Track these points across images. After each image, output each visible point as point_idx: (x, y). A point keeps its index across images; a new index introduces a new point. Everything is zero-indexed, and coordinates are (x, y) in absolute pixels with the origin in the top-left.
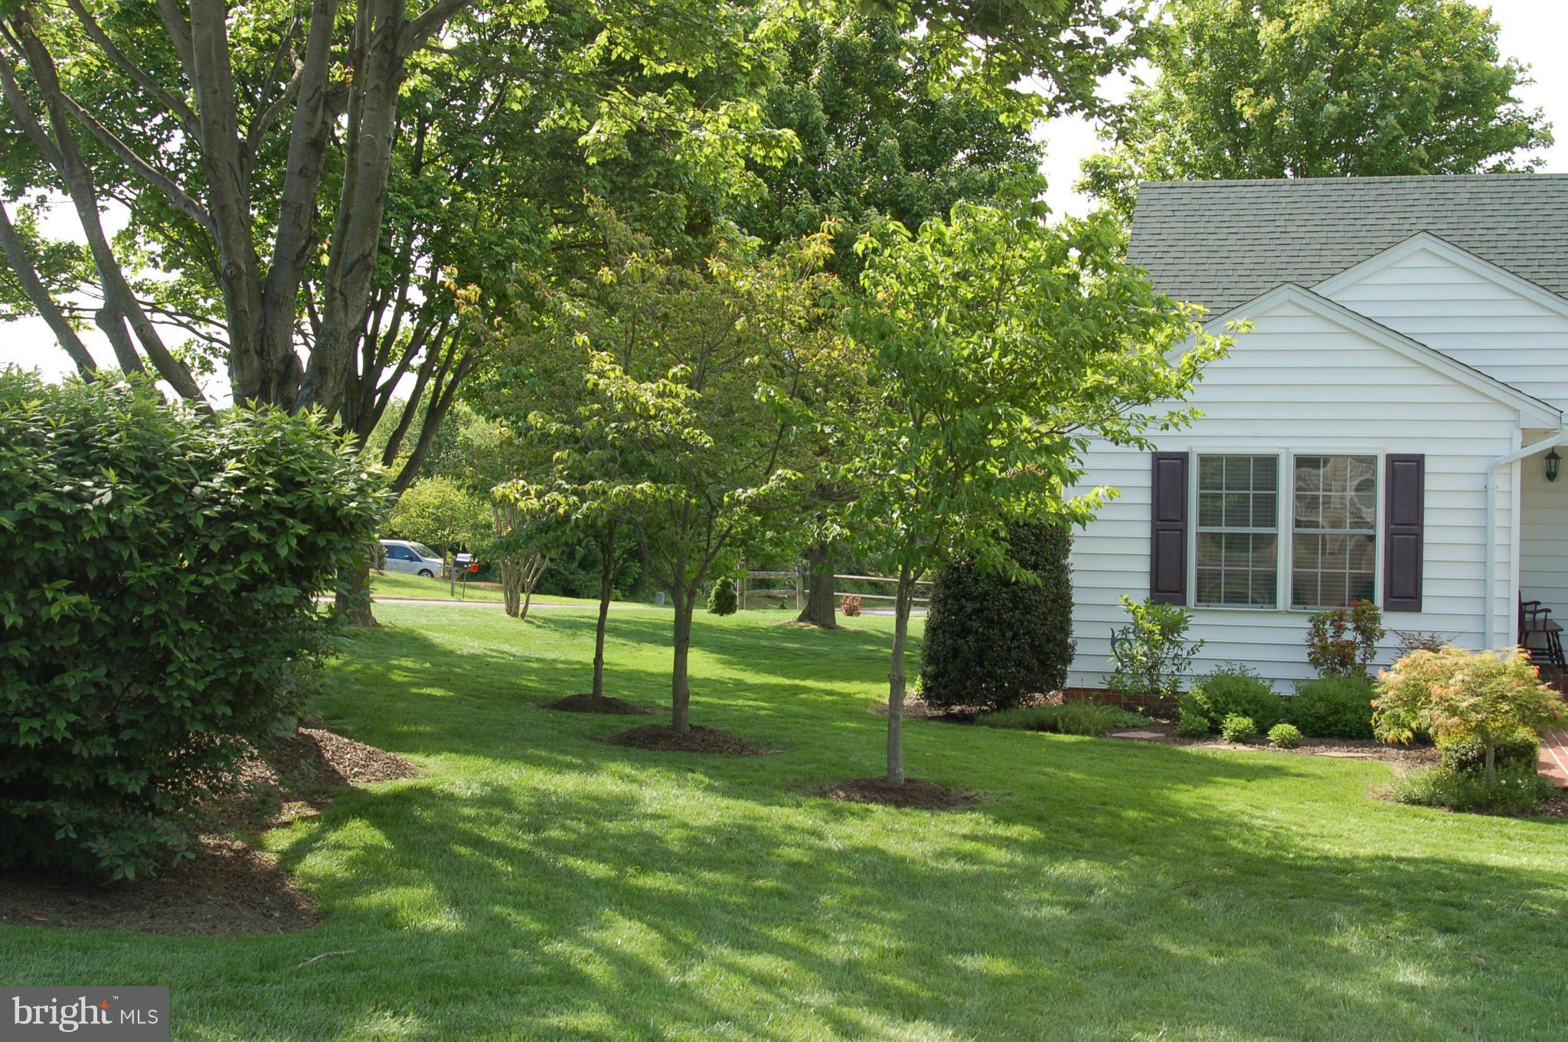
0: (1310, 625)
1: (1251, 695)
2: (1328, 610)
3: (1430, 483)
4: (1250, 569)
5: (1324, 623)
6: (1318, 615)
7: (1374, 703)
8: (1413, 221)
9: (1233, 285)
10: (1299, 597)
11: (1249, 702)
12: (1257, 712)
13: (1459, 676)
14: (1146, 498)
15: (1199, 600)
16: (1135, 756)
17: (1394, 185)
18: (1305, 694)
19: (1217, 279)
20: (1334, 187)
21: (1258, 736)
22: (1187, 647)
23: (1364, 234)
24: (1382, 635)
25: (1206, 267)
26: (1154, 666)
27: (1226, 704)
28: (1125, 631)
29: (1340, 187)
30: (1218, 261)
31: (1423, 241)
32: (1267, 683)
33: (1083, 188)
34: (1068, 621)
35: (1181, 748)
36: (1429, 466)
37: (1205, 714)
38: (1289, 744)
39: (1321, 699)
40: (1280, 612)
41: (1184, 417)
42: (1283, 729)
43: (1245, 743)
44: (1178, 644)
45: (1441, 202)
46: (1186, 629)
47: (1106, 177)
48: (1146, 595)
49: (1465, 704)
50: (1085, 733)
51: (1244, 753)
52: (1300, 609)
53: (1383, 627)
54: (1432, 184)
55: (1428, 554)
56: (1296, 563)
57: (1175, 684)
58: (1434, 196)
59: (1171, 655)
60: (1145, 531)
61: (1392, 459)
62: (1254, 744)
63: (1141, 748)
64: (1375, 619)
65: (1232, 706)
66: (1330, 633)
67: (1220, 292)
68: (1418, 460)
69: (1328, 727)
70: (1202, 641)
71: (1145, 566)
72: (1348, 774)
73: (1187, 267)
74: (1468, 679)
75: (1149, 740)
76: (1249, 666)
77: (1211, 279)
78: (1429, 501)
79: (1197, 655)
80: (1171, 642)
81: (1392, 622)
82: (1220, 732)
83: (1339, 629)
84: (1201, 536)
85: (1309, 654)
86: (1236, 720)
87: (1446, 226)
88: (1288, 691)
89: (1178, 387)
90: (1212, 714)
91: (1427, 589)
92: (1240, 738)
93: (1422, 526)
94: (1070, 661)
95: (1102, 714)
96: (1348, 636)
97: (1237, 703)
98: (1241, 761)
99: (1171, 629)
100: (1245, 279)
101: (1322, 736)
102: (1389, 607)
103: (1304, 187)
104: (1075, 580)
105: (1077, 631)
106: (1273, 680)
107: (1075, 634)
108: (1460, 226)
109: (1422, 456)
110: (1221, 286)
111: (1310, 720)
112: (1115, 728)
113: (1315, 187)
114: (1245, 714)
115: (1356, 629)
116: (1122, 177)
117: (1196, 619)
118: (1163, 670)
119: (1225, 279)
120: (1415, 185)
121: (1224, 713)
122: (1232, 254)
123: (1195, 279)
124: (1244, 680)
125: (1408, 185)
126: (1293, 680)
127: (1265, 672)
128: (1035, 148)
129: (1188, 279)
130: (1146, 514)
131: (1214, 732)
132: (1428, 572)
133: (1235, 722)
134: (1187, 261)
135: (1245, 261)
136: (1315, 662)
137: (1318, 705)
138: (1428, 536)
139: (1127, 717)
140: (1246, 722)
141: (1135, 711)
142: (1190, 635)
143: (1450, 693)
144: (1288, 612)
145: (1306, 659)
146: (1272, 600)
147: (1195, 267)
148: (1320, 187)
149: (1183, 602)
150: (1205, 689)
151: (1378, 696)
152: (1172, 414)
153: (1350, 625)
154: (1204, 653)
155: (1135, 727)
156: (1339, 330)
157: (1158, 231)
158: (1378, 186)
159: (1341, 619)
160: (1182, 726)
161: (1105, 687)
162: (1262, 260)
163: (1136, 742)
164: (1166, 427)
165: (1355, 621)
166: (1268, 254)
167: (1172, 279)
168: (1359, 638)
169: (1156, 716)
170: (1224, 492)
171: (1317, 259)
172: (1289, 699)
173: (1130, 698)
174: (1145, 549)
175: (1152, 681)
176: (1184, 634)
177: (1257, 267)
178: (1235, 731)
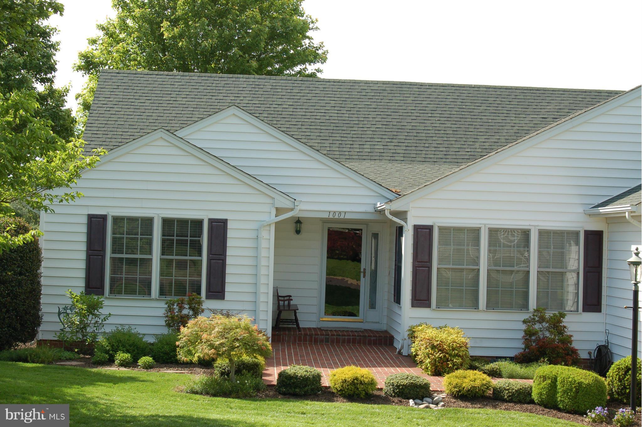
0: (166, 306)
1: (131, 342)
2: (176, 298)
3: (230, 234)
4: (138, 276)
5: (173, 305)
6: (171, 301)
7: (177, 343)
8: (242, 98)
9: (145, 127)
10: (162, 292)
11: (130, 346)
12: (134, 351)
13: (217, 329)
14: (84, 238)
15: (111, 293)
16: (63, 373)
17: (234, 79)
18: (160, 341)
19: (138, 124)
20: (203, 78)
21: (132, 364)
22: (102, 317)
23: (216, 104)
24: (203, 311)
25: (133, 117)
26: (85, 327)
27: (118, 346)
28: (66, 308)
29: (206, 78)
30: (139, 114)
31: (233, 110)
32: (141, 336)
33: (79, 68)
34: (39, 303)
35: (89, 369)
36: (230, 225)
37: (107, 352)
38: (148, 367)
39: (167, 344)
40: (153, 300)
41: (73, 196)
42: (146, 359)
43: (125, 367)
44: (96, 316)
45: (257, 89)
46: (102, 308)
47: (93, 63)
48: (83, 290)
49: (218, 343)
50: (41, 363)
51: (124, 371)
52: (163, 298)
53: (203, 307)
54: (253, 80)
55: (228, 270)
56: (162, 274)
57: (95, 337)
58: (253, 86)
59: (93, 322)
60: (83, 256)
61: (211, 221)
62: (130, 367)
63: (68, 369)
64: (200, 303)
65: (121, 348)
66: (176, 310)
67: (138, 130)
68: (224, 222)
69: (170, 358)
70: (110, 314)
71: (82, 274)
72: (168, 380)
73: (122, 116)
74: (221, 330)
75: (75, 366)
76: (133, 327)
77: (134, 123)
78: (229, 243)
79: (107, 322)
80: (93, 314)
81: (208, 304)
82: (114, 361)
83: (181, 308)
84: (113, 259)
85: (166, 321)
86: (122, 355)
87: (257, 102)
88: (151, 340)
89: (68, 181)
90: (111, 352)
91: (228, 288)
92: (124, 364)
93: (225, 256)
94: (39, 325)
95: (51, 353)
96: (185, 312)
97: (124, 346)
98: (118, 375)
99: (93, 308)
100: (152, 124)
101: (167, 363)
102: (208, 297)
103: (188, 78)
104: (43, 281)
105: (44, 309)
106: (144, 335)
107: (43, 310)
108: (265, 102)
109: (226, 220)
110: (139, 127)
111: (162, 355)
112: (60, 360)
113: (193, 78)
114: (128, 351)
115: (190, 308)
116: (102, 63)
117: (106, 303)
118: (88, 329)
119: (142, 124)
120: (244, 80)
121: (116, 351)
122: (147, 111)
123: (126, 123)
124: (129, 334)
125: (241, 80)
126: (154, 335)
127: (141, 331)
128: (53, 46)
129: (122, 123)
130: (83, 247)
131: (110, 361)
132: (228, 279)
133: (121, 356)
134: (123, 113)
135: (154, 115)
136: (168, 325)
137: (165, 347)
138: (229, 261)
139: (67, 354)
140: (127, 356)
141: (72, 351)
142: (104, 311)
143: (212, 337)
144: (157, 300)
145: (164, 323)
146: (149, 294)
147: (126, 117)
148: (196, 78)
149: (102, 294)
150: (108, 339)
151: (179, 340)
152: (66, 194)
153: (187, 306)
154: (110, 320)
155: (70, 359)
156: (186, 154)
157: (109, 96)
158: (226, 79)
159: (182, 303)
160: (95, 358)
161: (56, 339)
162: (162, 115)
163: (66, 367)
164: (62, 201)
165: (189, 304)
166: (165, 112)
167: (113, 122)
168: (191, 313)
169: (84, 354)
170: (139, 236)
171: (191, 116)
172: (152, 344)
173: (71, 345)
174: (83, 265)
175: (83, 336)
176: (100, 310)
177: (159, 118)
178: (120, 361)
